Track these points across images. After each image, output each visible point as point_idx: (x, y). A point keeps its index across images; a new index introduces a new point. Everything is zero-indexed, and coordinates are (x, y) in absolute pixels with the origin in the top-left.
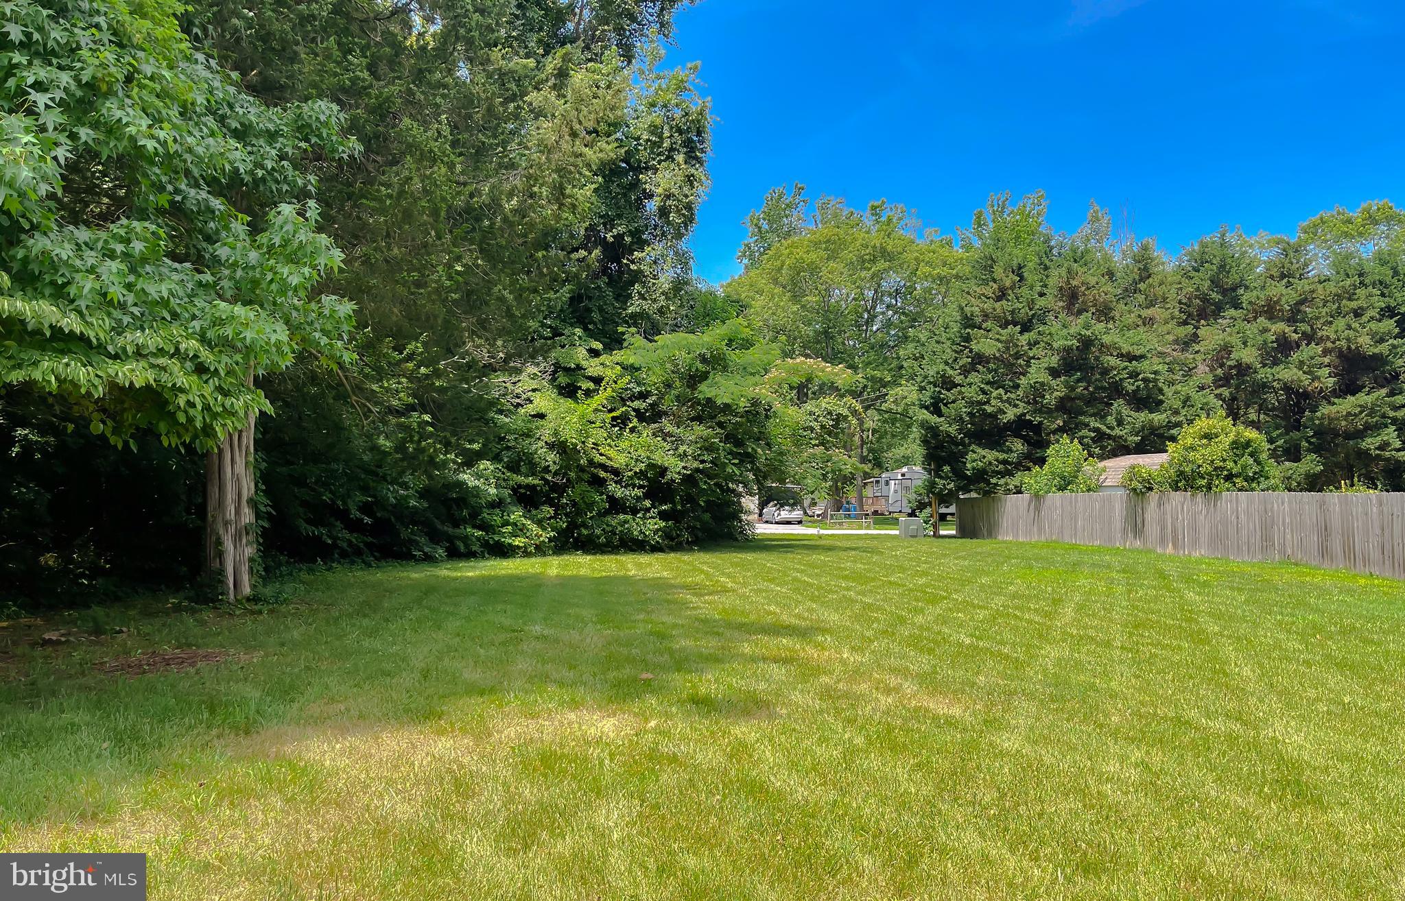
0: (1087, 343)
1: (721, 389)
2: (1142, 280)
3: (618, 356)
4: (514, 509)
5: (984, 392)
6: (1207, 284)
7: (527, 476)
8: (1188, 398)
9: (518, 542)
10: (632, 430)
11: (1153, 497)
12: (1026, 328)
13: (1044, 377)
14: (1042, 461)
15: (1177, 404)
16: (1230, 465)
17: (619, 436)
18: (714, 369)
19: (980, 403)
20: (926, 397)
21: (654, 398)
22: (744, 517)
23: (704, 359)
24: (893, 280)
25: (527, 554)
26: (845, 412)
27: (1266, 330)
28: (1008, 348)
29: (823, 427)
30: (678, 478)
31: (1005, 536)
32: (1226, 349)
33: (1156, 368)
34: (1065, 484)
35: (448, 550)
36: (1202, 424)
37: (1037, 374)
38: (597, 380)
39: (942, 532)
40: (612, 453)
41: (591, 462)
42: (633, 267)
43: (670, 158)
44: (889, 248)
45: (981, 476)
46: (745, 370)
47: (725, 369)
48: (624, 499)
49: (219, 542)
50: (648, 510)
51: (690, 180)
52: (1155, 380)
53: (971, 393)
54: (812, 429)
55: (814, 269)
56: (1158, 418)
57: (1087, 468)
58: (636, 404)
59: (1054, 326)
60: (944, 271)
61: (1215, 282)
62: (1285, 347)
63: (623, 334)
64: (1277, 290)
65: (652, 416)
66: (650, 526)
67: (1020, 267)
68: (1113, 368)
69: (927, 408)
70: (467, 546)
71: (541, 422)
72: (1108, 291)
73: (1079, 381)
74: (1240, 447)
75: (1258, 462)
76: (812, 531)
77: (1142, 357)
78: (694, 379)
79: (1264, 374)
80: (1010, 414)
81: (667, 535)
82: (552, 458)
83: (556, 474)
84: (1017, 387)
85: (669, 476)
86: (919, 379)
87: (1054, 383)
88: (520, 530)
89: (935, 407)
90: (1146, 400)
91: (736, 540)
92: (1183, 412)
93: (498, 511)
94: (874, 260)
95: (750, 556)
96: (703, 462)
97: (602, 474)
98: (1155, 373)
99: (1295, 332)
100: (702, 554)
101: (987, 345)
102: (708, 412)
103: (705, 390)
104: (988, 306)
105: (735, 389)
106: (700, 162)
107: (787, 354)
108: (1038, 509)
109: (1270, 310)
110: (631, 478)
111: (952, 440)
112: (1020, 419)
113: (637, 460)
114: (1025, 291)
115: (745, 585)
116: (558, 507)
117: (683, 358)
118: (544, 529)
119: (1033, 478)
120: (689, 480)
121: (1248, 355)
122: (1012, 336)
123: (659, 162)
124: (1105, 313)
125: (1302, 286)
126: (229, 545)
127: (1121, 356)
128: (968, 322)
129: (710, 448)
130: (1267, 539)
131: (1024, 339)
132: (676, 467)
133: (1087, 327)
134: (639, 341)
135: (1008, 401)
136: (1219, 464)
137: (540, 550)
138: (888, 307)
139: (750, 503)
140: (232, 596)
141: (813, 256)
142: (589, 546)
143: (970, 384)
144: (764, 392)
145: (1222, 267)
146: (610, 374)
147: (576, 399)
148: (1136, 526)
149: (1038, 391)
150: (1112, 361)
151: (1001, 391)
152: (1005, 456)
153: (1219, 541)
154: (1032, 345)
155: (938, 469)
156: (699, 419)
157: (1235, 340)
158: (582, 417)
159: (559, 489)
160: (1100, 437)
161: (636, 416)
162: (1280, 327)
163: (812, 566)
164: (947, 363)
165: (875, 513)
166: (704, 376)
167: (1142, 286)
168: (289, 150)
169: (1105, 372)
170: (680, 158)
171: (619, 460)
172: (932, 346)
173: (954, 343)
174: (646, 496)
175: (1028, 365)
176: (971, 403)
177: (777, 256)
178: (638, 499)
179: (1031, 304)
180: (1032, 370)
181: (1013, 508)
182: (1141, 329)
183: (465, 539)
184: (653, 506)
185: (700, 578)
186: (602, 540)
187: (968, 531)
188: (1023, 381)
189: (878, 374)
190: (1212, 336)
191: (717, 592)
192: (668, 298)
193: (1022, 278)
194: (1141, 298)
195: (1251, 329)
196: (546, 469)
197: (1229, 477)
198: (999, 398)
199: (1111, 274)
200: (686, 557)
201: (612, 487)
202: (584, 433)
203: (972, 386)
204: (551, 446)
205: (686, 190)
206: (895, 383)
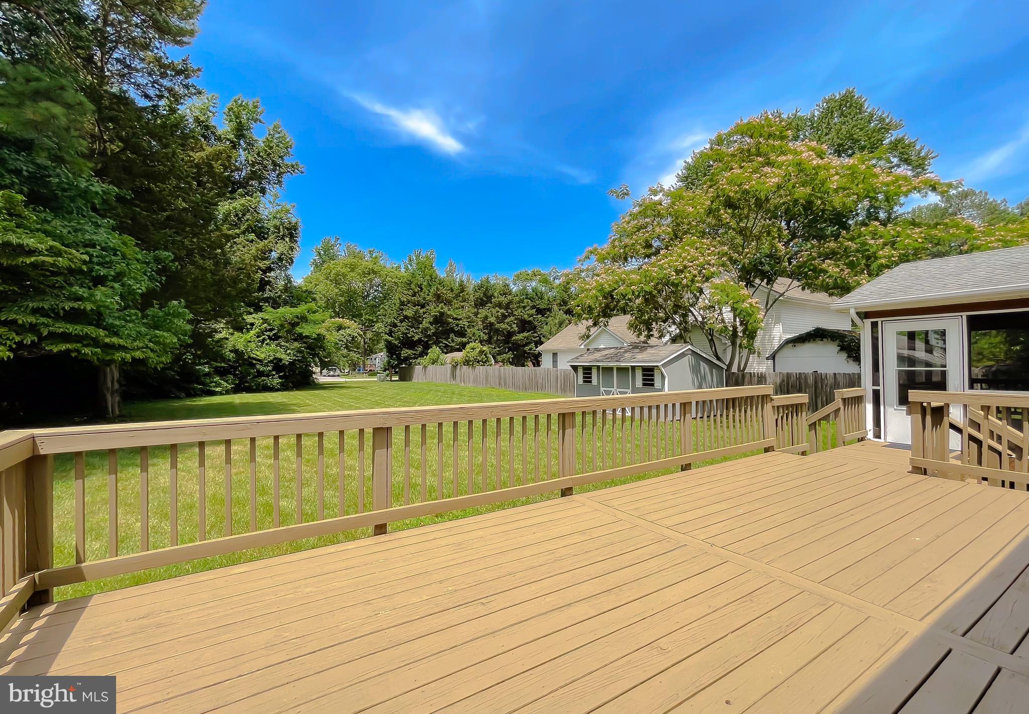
0: (442, 314)
1: (306, 330)
2: (461, 292)
3: (260, 315)
4: (215, 376)
5: (408, 329)
6: (482, 294)
7: (221, 363)
8: (474, 333)
9: (218, 389)
10: (267, 344)
11: (458, 367)
12: (423, 306)
13: (428, 325)
14: (427, 354)
15: (471, 335)
16: (478, 358)
17: (261, 346)
18: (302, 321)
19: (406, 333)
20: (387, 330)
21: (276, 331)
22: (314, 376)
23: (297, 317)
24: (377, 280)
25: (223, 394)
26: (356, 335)
27: (498, 312)
28: (416, 314)
29: (347, 340)
30: (287, 363)
31: (415, 380)
32: (486, 317)
33: (464, 323)
34: (434, 362)
35: (185, 394)
36: (471, 345)
37: (425, 324)
38: (252, 324)
39: (393, 379)
40: (258, 353)
41: (249, 357)
42: (266, 279)
43: (283, 239)
44: (375, 270)
45: (407, 359)
46: (315, 323)
47: (307, 321)
48: (263, 371)
49: (105, 396)
50: (274, 375)
51: (292, 249)
52: (464, 327)
53: (403, 329)
54: (343, 341)
55: (344, 275)
56: (464, 340)
57: (441, 357)
58: (268, 333)
59: (431, 307)
60: (396, 280)
61: (485, 294)
62: (504, 317)
63: (263, 306)
64: (502, 299)
65: (276, 338)
66: (276, 381)
67: (421, 285)
68: (451, 323)
69: (388, 334)
70: (195, 392)
71: (227, 341)
72: (450, 295)
73: (439, 327)
74: (482, 352)
75: (486, 357)
76: (343, 380)
77: (461, 319)
78: (294, 325)
79: (497, 326)
80: (416, 338)
81: (282, 384)
82: (232, 355)
83: (234, 361)
84: (419, 328)
85: (283, 362)
86: (384, 323)
87: (431, 327)
88: (219, 385)
89: (390, 334)
90: (462, 334)
91: (311, 385)
92: (473, 338)
93: (208, 377)
94: (369, 274)
95: (317, 392)
96: (297, 357)
97: (254, 362)
98: (464, 325)
99: (507, 312)
100: (297, 392)
101: (409, 312)
102: (300, 338)
103: (298, 330)
104: (409, 298)
105: (311, 330)
106: (296, 241)
107: (331, 317)
108: (425, 371)
109: (500, 305)
110: (267, 363)
111: (396, 346)
112: (420, 340)
113: (269, 356)
114: (422, 294)
115: (315, 403)
116: (234, 375)
117: (289, 317)
118: (229, 384)
119: (424, 360)
120: (292, 364)
121: (492, 320)
122: (417, 310)
123: (278, 240)
124: (448, 302)
125: (510, 297)
126: (109, 398)
127: (454, 319)
128: (402, 303)
129: (300, 352)
130: (487, 380)
131: (421, 311)
132: (286, 359)
133: (442, 308)
134: (270, 309)
135: (416, 333)
136: (475, 357)
137: (228, 392)
138: (375, 291)
139: (317, 370)
140: (111, 416)
141: (343, 270)
142: (249, 390)
143: (403, 326)
144: (323, 331)
145: (487, 289)
146: (258, 322)
147: (242, 333)
148: (453, 376)
149: (426, 329)
150: (450, 320)
151: (413, 329)
152: (415, 352)
153: (475, 381)
154: (424, 313)
155: (392, 356)
156: (295, 340)
157: (489, 315)
158: (245, 339)
159: (236, 368)
160: (446, 346)
161: (268, 339)
162: (502, 311)
163: (341, 395)
164: (394, 318)
165: (370, 371)
166: (298, 324)
167: (461, 295)
168: (155, 269)
169: (448, 324)
170: (287, 239)
171: (262, 356)
172: (389, 311)
173: (397, 311)
174: (273, 370)
175: (423, 321)
176: (403, 333)
177: (328, 268)
178: (270, 371)
179: (424, 299)
180: (424, 322)
181: (418, 369)
182: (460, 310)
183: (194, 389)
184: (276, 374)
185: (298, 401)
186: (254, 387)
187: (402, 379)
188: (421, 326)
189: (371, 318)
190: (483, 312)
191: (306, 406)
192: (282, 292)
193: (422, 289)
194: (460, 299)
195: (494, 311)
196: (229, 360)
197: (478, 362)
198: (413, 331)
199: (452, 290)
200: (291, 393)
201: (258, 366)
202: (246, 346)
203: (403, 327)
204: (231, 351)
205: (290, 252)
206: (377, 322)
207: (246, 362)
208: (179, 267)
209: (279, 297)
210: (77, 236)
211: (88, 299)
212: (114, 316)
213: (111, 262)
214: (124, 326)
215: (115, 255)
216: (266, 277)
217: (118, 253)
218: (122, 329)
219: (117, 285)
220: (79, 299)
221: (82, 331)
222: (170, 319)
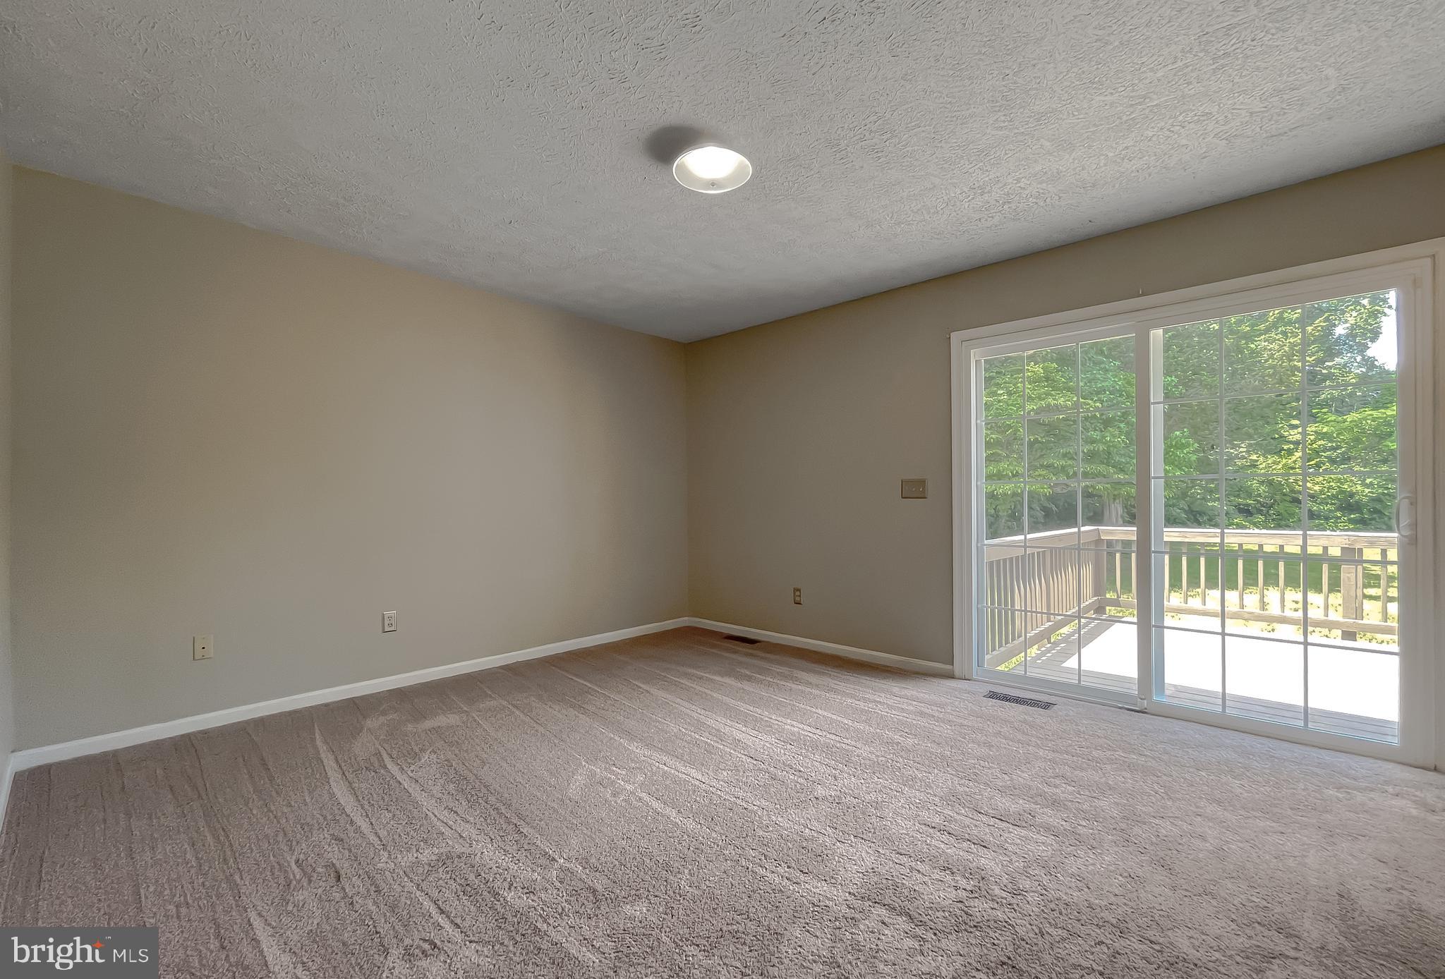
207: (1288, 498)
208: (1184, 391)
209: (1351, 395)
210: (1090, 387)
211: (1100, 441)
212: (1120, 454)
213: (1118, 403)
214: (1128, 463)
215: (1121, 396)
216: (1324, 368)
217: (1124, 393)
218: (1127, 465)
219: (1122, 425)
220: (1093, 441)
221: (1096, 469)
222: (1172, 452)
